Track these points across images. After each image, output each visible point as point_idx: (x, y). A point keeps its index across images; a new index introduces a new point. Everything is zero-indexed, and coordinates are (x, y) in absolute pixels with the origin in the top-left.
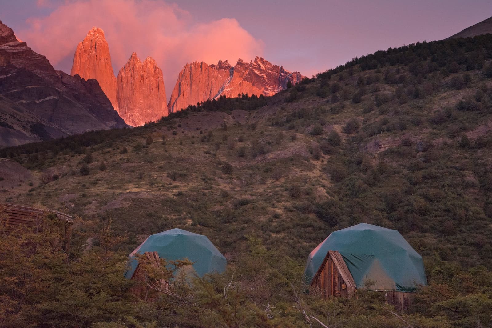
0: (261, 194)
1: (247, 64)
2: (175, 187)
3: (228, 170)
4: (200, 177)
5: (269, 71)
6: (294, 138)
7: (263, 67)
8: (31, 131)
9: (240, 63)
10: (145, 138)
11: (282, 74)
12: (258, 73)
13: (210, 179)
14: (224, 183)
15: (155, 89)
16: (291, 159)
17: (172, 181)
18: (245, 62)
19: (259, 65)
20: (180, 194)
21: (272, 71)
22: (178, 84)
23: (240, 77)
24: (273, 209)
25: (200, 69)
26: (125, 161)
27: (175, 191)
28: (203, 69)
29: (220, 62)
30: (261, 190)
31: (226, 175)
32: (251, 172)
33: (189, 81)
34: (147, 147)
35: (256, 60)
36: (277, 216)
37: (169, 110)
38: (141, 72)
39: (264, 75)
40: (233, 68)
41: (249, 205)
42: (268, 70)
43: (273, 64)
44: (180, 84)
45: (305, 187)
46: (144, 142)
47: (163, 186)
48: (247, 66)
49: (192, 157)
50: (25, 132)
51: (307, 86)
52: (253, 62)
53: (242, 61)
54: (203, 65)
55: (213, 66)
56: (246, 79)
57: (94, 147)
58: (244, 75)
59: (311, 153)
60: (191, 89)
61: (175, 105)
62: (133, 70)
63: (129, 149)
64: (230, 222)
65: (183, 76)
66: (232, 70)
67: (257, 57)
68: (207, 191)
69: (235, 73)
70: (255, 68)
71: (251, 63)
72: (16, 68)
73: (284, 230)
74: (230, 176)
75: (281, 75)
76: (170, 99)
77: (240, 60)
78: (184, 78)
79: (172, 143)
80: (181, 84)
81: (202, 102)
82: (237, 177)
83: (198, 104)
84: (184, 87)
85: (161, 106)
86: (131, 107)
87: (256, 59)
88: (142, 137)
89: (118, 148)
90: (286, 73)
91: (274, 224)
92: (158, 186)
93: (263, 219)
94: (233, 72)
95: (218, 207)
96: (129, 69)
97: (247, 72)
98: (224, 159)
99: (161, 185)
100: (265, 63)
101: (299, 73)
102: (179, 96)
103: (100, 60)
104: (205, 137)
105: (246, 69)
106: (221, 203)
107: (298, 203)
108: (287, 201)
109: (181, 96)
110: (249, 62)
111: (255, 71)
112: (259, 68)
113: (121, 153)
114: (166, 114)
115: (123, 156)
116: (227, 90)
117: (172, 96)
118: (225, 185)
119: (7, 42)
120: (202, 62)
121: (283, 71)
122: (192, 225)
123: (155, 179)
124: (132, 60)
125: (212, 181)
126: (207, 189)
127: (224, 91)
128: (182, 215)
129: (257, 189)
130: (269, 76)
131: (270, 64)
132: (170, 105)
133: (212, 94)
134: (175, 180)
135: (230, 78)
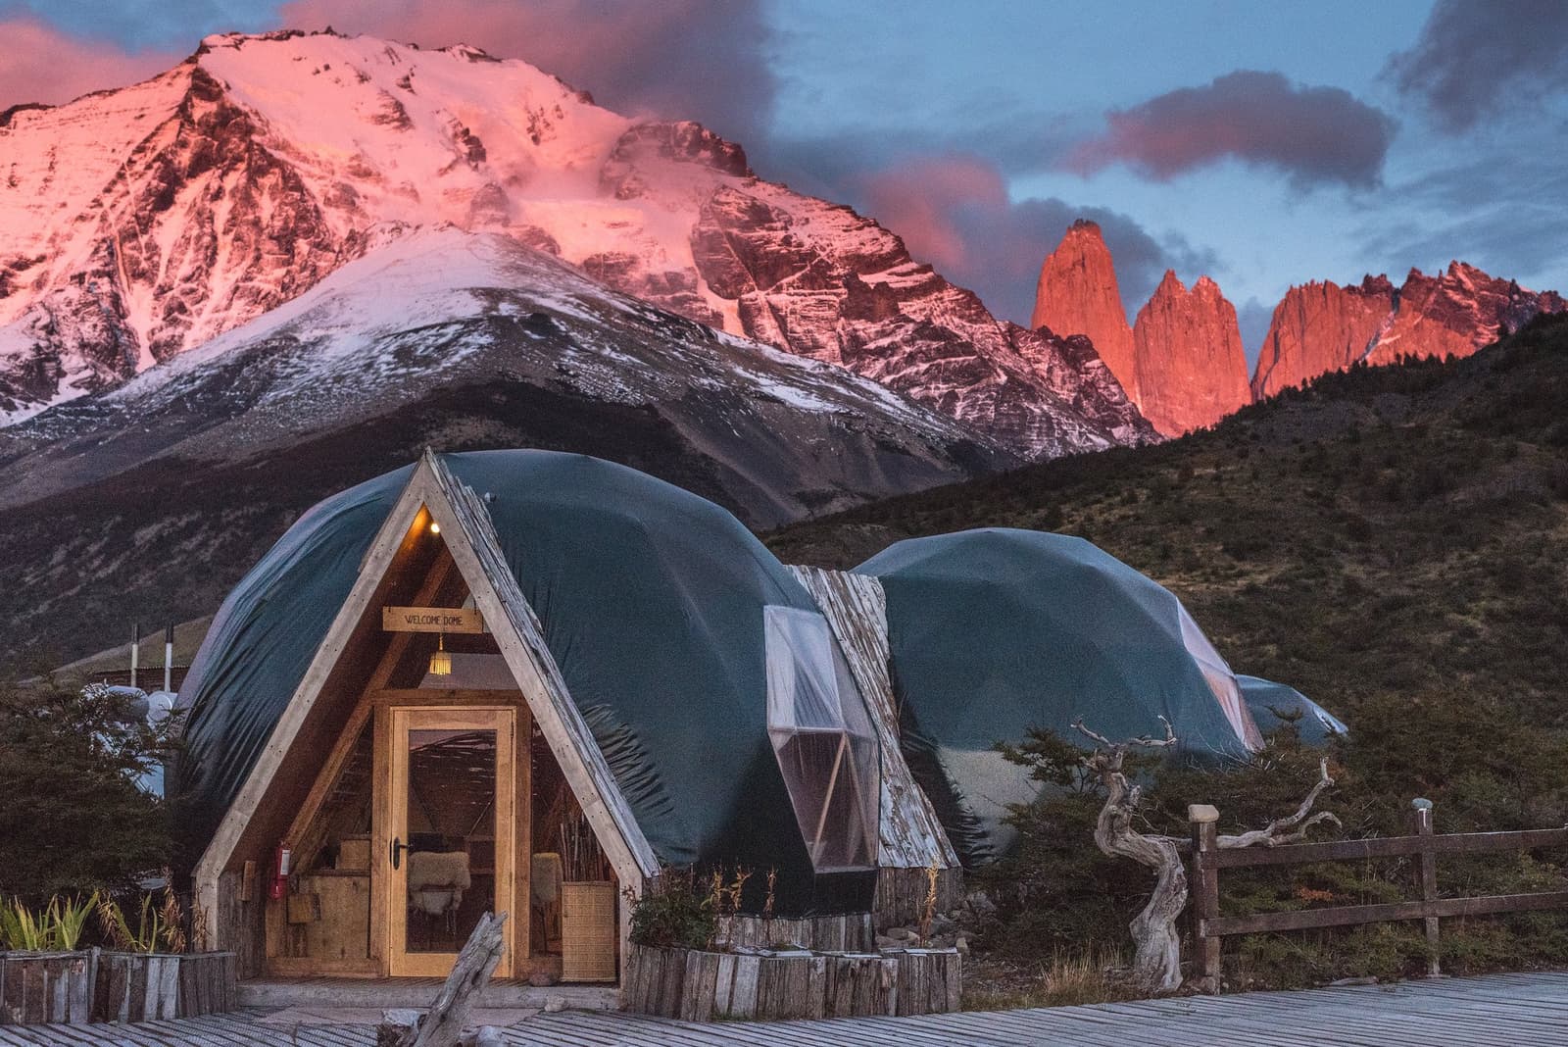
0: (1433, 585)
1: (1431, 280)
2: (1241, 574)
3: (1360, 532)
4: (1297, 551)
5: (1485, 293)
6: (1511, 454)
7: (1469, 284)
8: (947, 458)
9: (1414, 277)
10: (1177, 467)
11: (1516, 297)
12: (1456, 297)
13: (1320, 554)
14: (1352, 561)
15: (1221, 348)
16: (1505, 502)
17: (1235, 563)
18: (1425, 274)
19: (1460, 281)
20: (1251, 590)
21: (1491, 292)
22: (1272, 335)
23: (1415, 310)
24: (1461, 617)
25: (1321, 299)
26: (1131, 520)
27: (1241, 582)
28: (1329, 296)
29: (1368, 279)
30: (1433, 576)
31: (1357, 544)
32: (1412, 535)
33: (1297, 326)
34: (1180, 488)
35: (1452, 269)
36: (1470, 632)
37: (1254, 394)
38: (1188, 313)
39: (1470, 302)
40: (1397, 292)
41: (1407, 609)
42: (1482, 290)
43: (1493, 277)
44: (1276, 334)
45: (1537, 565)
46: (1174, 476)
47: (1214, 573)
48: (1431, 285)
49: (1279, 506)
50: (934, 461)
51: (1546, 332)
52: (1445, 274)
53: (1420, 273)
54: (1328, 289)
55: (1351, 289)
56: (1432, 314)
57: (1069, 492)
58: (1426, 306)
59: (1553, 487)
60: (1302, 344)
61: (1267, 383)
62: (1169, 308)
63: (1143, 494)
64: (1362, 649)
65: (1282, 316)
66: (1395, 295)
67: (1455, 263)
68: (1312, 582)
69: (1404, 302)
70: (1451, 288)
71: (1441, 278)
72: (913, 321)
73: (1484, 664)
74: (1366, 545)
75: (1511, 298)
76: (1254, 369)
77: (1414, 270)
78: (1286, 318)
79: (1236, 476)
80: (1280, 333)
81: (1312, 378)
82: (1382, 547)
83: (1304, 382)
84: (1287, 341)
85: (1235, 386)
86: (1167, 392)
87: (1451, 267)
88: (1172, 466)
89: (1118, 493)
90: (1526, 295)
91: (1464, 650)
92: (1204, 574)
93: (1437, 639)
94: (1398, 301)
95: (1334, 618)
96: (1159, 307)
97: (1432, 298)
98: (1354, 508)
99: (1209, 570)
100: (1473, 274)
101: (1556, 293)
102: (1276, 361)
103: (1095, 290)
104: (1310, 461)
105: (1430, 290)
106: (1343, 607)
107: (1519, 601)
108: (1495, 598)
109: (1281, 361)
110: (1435, 276)
111: (1450, 293)
112: (1459, 287)
113: (1124, 503)
114: (1248, 401)
115: (1127, 511)
116: (1387, 341)
117: (1259, 363)
118: (1354, 566)
119: (891, 266)
120: (1326, 282)
121: (1517, 290)
122: (1278, 656)
123: (1198, 559)
124: (1166, 287)
125: (1325, 560)
126: (1313, 577)
127: (1380, 343)
128: (1257, 637)
129: (1426, 573)
130: (1484, 303)
131: (1486, 277)
132: (1255, 384)
133: (1352, 352)
134: (1241, 558)
135: (1392, 314)
